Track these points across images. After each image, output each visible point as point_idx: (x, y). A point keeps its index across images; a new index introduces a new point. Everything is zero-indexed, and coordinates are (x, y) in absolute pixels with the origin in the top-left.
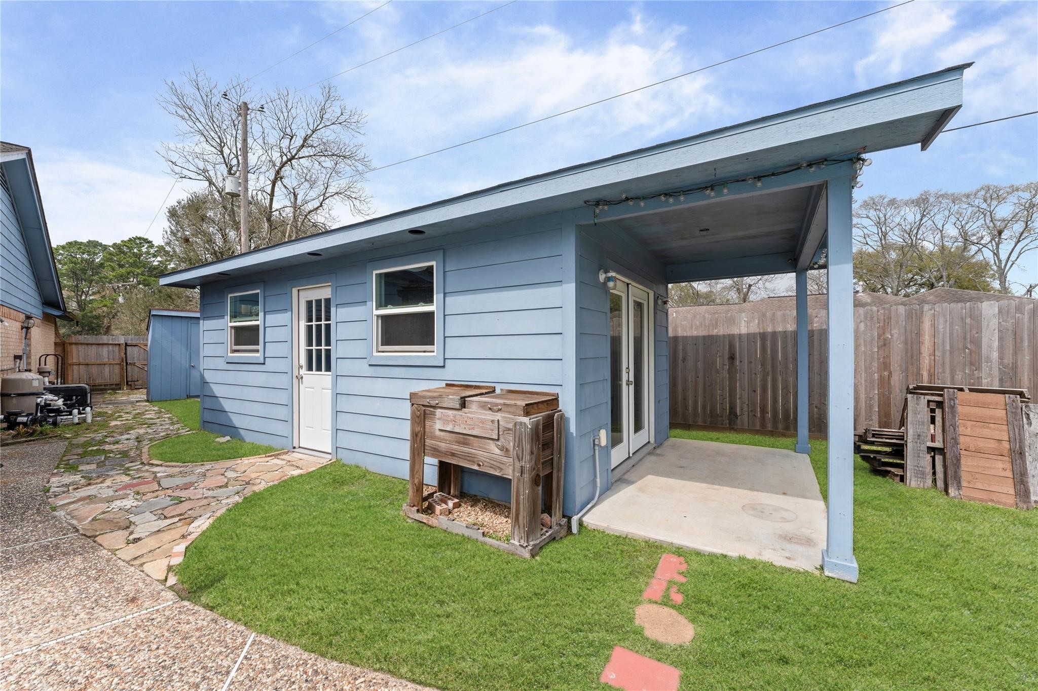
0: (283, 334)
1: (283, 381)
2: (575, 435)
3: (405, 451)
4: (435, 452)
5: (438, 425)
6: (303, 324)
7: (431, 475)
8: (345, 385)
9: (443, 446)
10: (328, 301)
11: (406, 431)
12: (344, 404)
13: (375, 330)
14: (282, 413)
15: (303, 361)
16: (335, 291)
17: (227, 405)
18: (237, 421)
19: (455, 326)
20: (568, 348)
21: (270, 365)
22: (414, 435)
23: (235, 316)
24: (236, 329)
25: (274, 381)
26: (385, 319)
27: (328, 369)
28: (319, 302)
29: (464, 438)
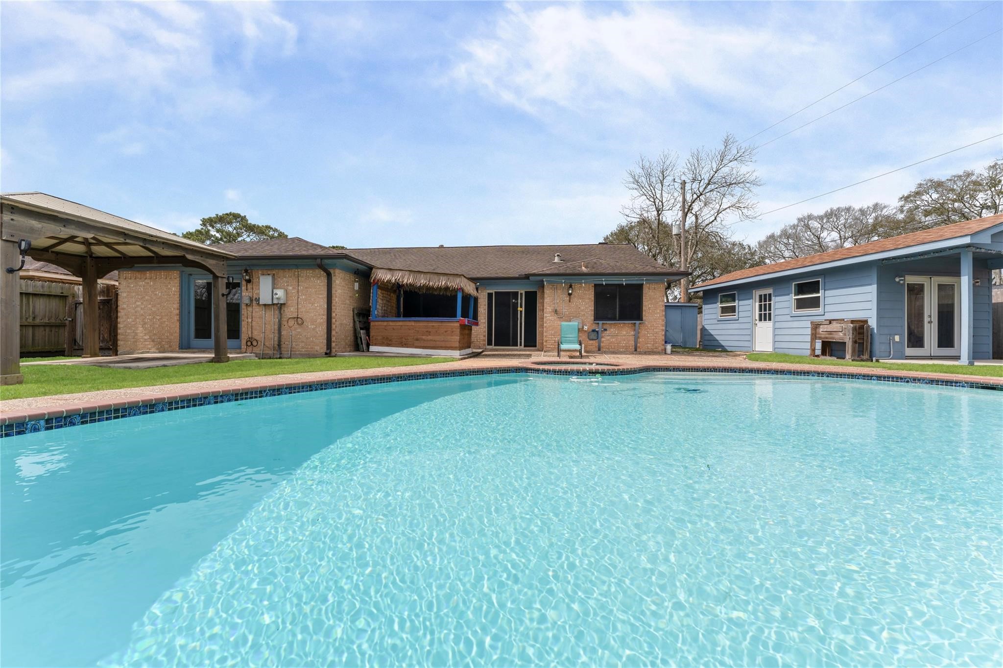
0: (749, 308)
1: (748, 326)
2: (875, 331)
3: (809, 338)
4: (820, 338)
5: (821, 330)
6: (757, 304)
7: (818, 345)
8: (778, 325)
9: (823, 336)
10: (770, 295)
11: (809, 331)
12: (778, 332)
13: (793, 304)
14: (748, 338)
15: (757, 317)
16: (774, 291)
17: (718, 338)
18: (723, 343)
19: (828, 301)
20: (874, 305)
21: (741, 320)
22: (812, 334)
23: (722, 302)
24: (722, 307)
25: (742, 326)
26: (797, 299)
27: (770, 319)
28: (765, 295)
29: (830, 332)
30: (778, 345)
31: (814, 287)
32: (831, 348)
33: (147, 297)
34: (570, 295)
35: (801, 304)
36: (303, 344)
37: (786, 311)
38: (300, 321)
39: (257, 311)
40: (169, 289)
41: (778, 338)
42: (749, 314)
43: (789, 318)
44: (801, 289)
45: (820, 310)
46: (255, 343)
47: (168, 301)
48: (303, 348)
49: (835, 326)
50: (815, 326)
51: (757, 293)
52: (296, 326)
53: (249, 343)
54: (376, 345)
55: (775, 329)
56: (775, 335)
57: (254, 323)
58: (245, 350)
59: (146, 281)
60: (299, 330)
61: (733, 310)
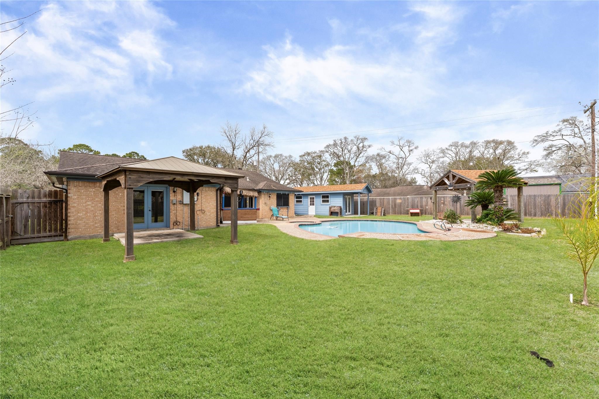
30: (317, 213)
31: (328, 197)
32: (332, 213)
33: (97, 199)
34: (270, 197)
35: (323, 201)
36: (204, 222)
37: (319, 203)
38: (203, 212)
39: (179, 207)
40: (117, 194)
41: (317, 211)
42: (307, 203)
43: (320, 205)
44: (323, 197)
45: (329, 203)
46: (178, 224)
47: (116, 201)
48: (204, 224)
49: (335, 208)
50: (330, 208)
51: (309, 197)
52: (201, 214)
53: (175, 224)
54: (225, 220)
55: (316, 208)
56: (316, 210)
57: (177, 213)
58: (172, 228)
59: (97, 188)
60: (202, 216)
61: (301, 201)
